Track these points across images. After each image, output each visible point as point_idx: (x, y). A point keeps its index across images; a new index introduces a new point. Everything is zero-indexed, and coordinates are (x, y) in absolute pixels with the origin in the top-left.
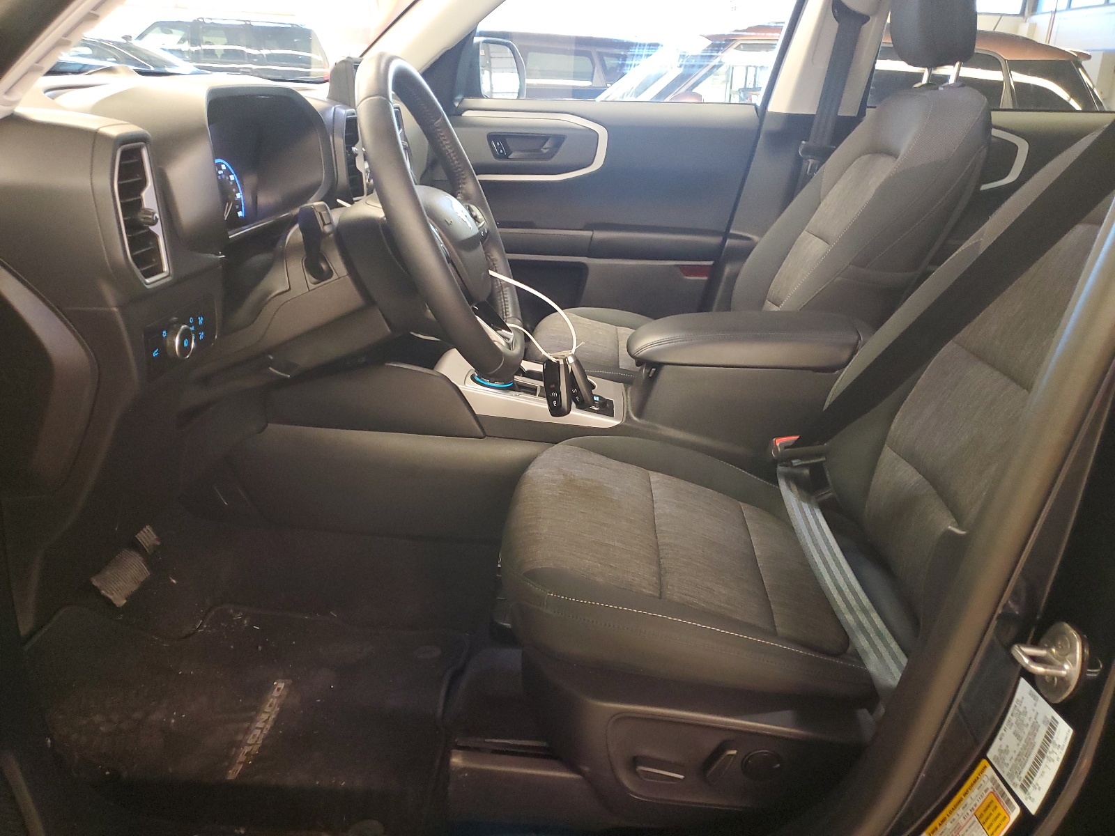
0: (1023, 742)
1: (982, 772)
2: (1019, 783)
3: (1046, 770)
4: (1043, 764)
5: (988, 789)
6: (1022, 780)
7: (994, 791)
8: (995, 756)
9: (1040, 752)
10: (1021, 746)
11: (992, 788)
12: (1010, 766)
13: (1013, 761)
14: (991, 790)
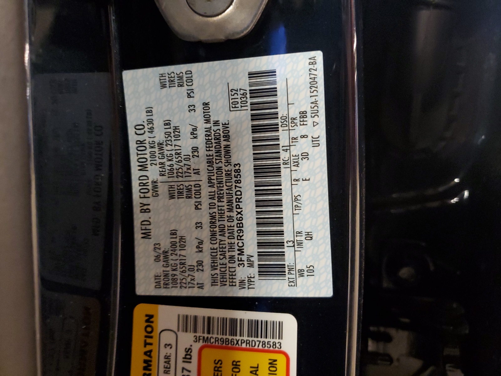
0: (205, 190)
1: (149, 334)
2: (254, 271)
3: (300, 189)
4: (285, 186)
5: (188, 351)
6: (255, 259)
7: (206, 340)
8: (157, 277)
9: (259, 171)
10: (205, 206)
11: (197, 340)
12: (207, 261)
13: (207, 246)
14: (196, 347)
